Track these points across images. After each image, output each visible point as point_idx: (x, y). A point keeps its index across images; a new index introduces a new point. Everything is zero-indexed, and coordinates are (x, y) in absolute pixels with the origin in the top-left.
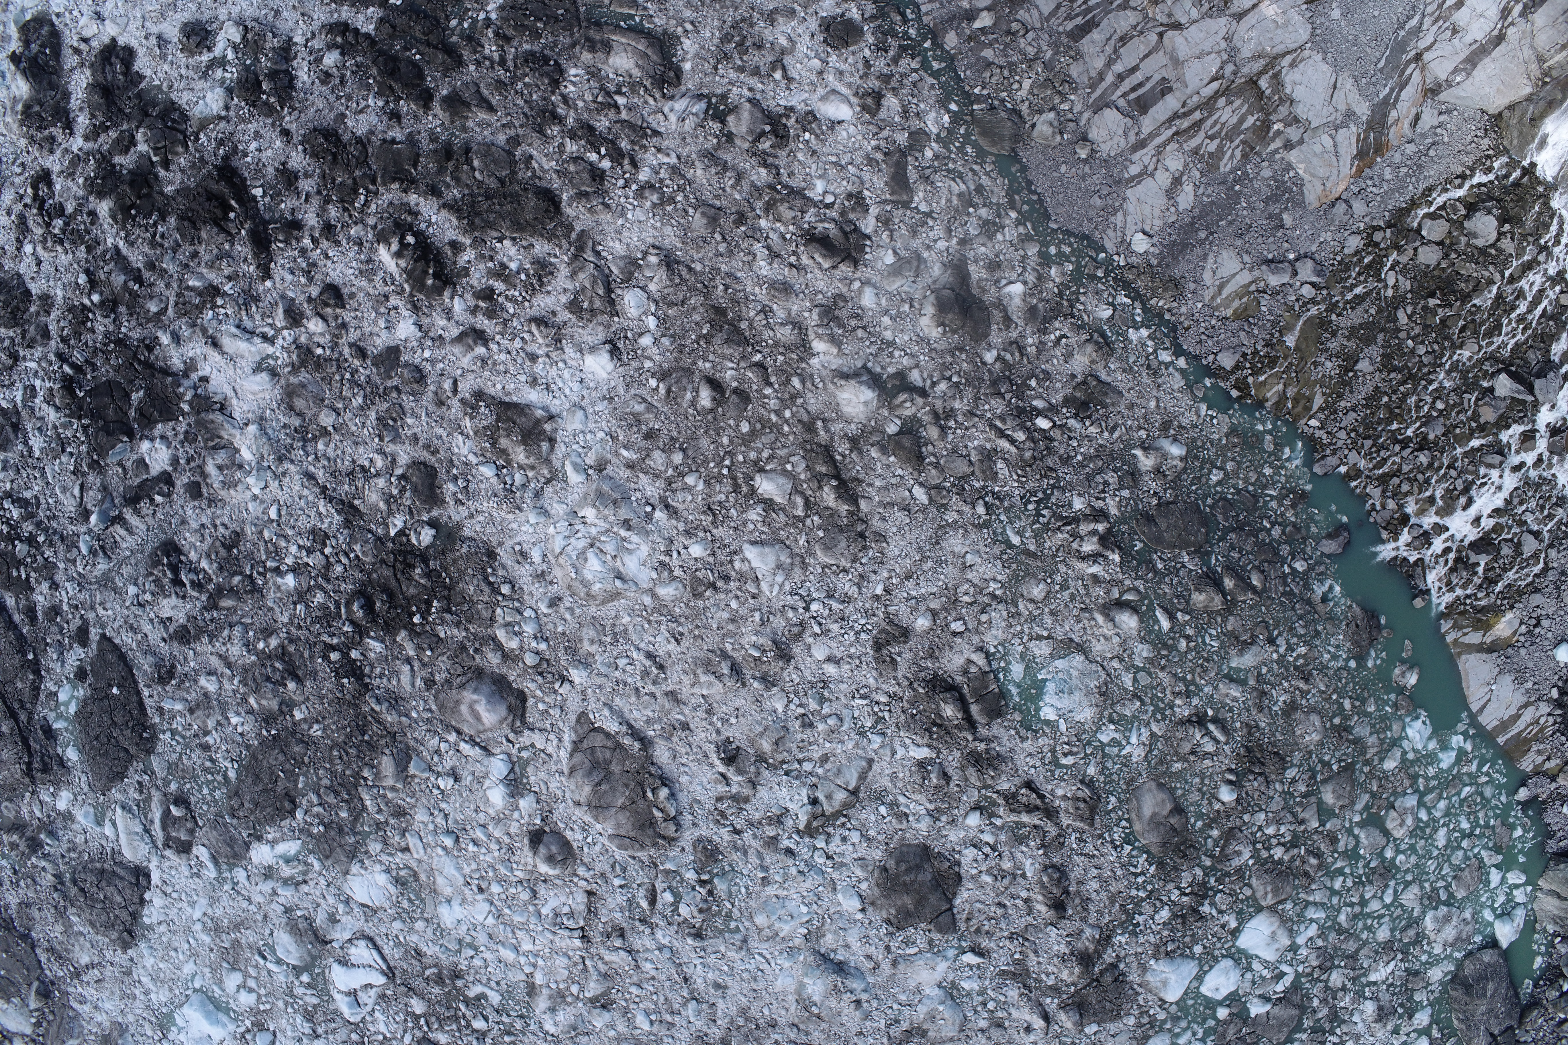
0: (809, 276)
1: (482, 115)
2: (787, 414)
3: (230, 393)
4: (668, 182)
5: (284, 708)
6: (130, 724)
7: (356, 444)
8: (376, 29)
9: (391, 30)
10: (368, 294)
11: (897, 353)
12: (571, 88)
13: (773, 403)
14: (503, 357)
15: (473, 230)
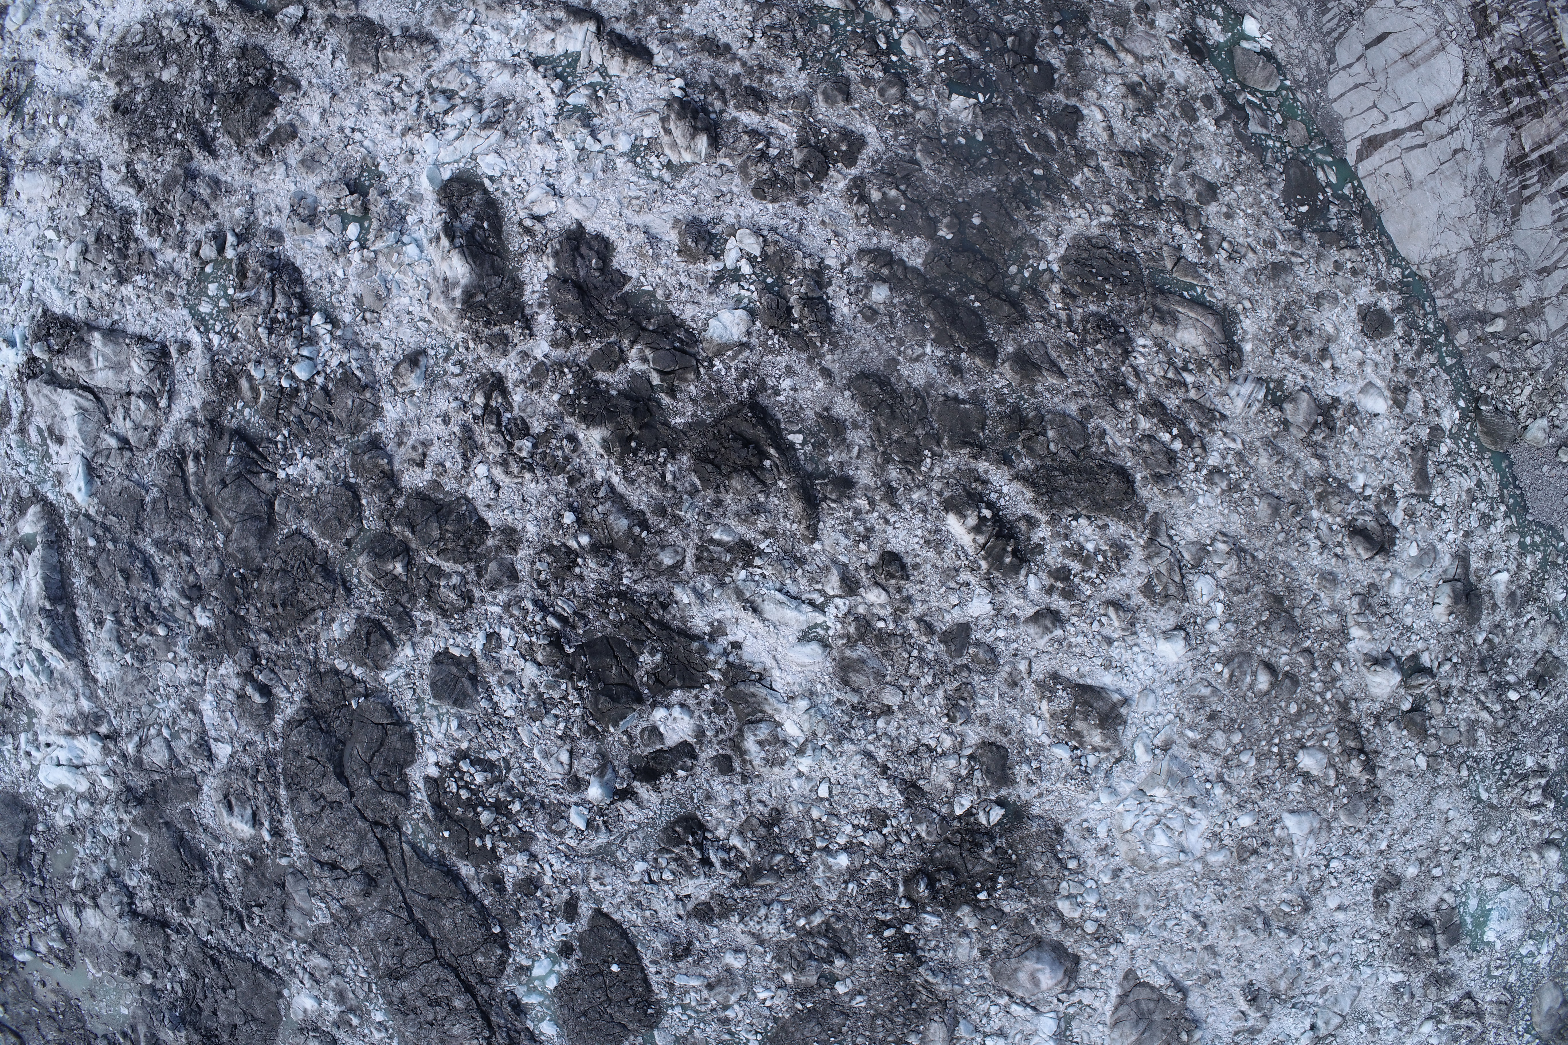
0: (1351, 566)
1: (1052, 380)
2: (1329, 696)
3: (770, 663)
4: (1234, 468)
5: (823, 982)
6: (632, 1001)
7: (922, 723)
8: (925, 264)
9: (946, 270)
10: (935, 566)
11: (1414, 637)
12: (1142, 360)
13: (1318, 687)
14: (1080, 639)
15: (1051, 507)
